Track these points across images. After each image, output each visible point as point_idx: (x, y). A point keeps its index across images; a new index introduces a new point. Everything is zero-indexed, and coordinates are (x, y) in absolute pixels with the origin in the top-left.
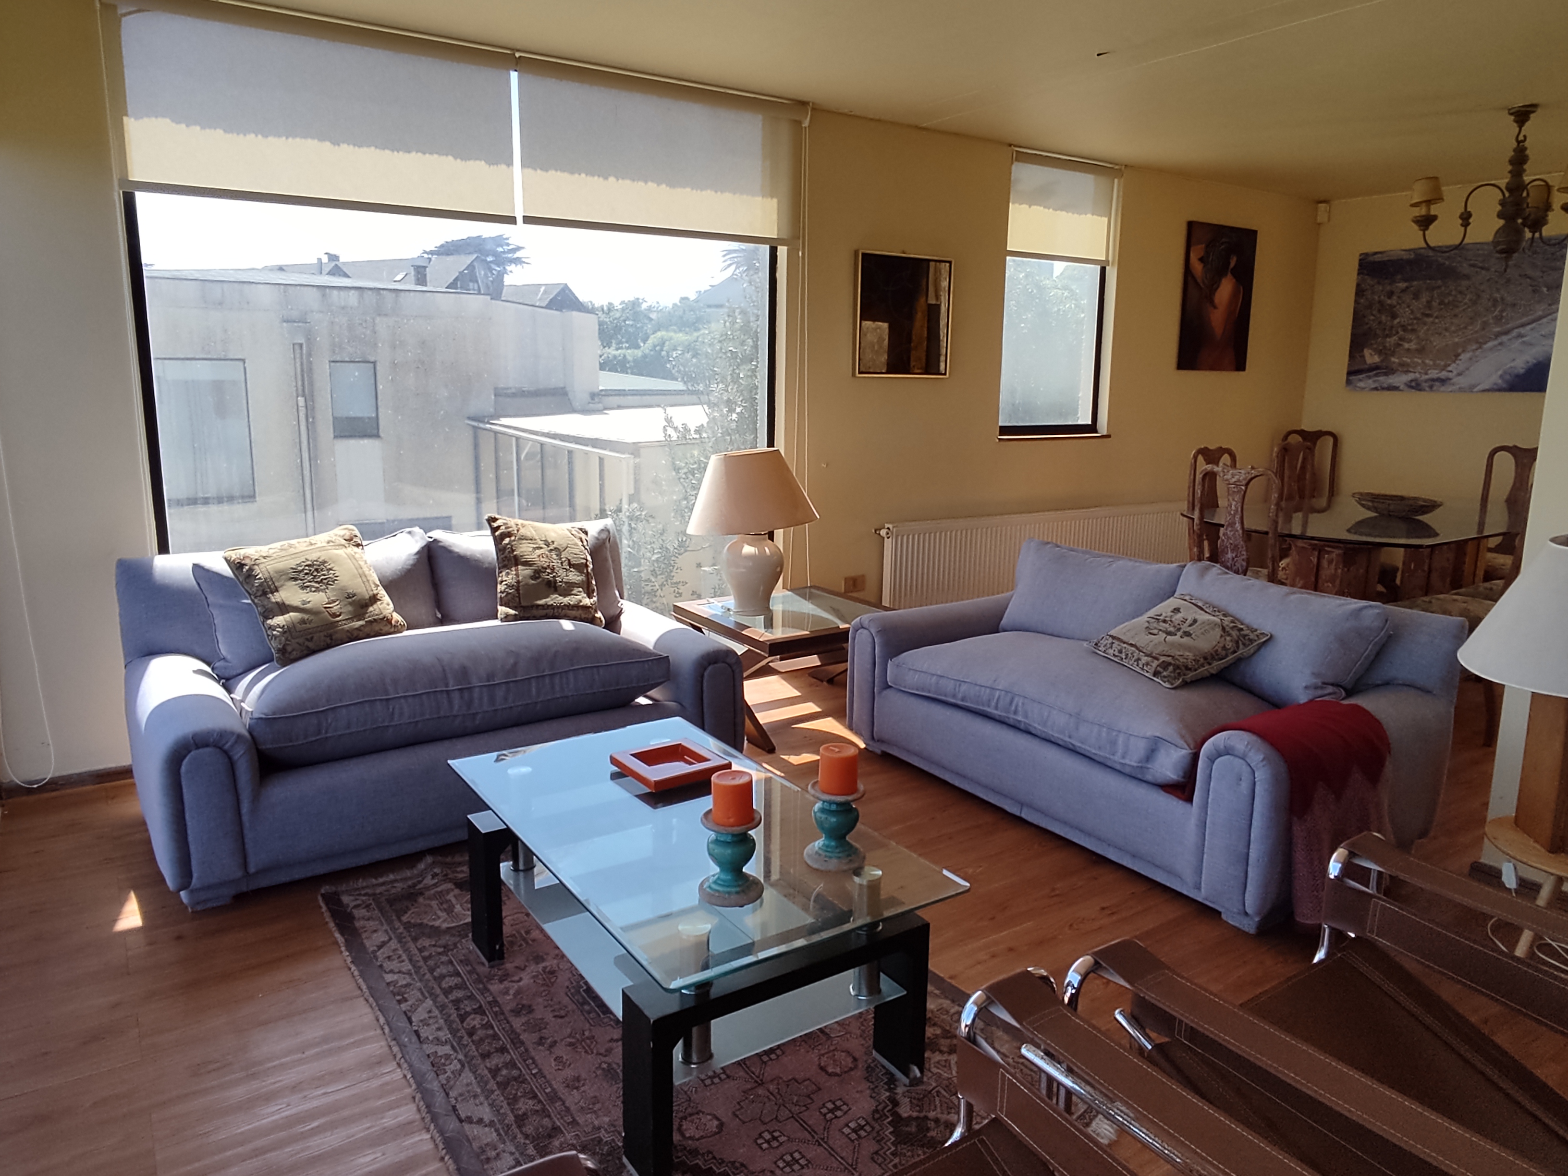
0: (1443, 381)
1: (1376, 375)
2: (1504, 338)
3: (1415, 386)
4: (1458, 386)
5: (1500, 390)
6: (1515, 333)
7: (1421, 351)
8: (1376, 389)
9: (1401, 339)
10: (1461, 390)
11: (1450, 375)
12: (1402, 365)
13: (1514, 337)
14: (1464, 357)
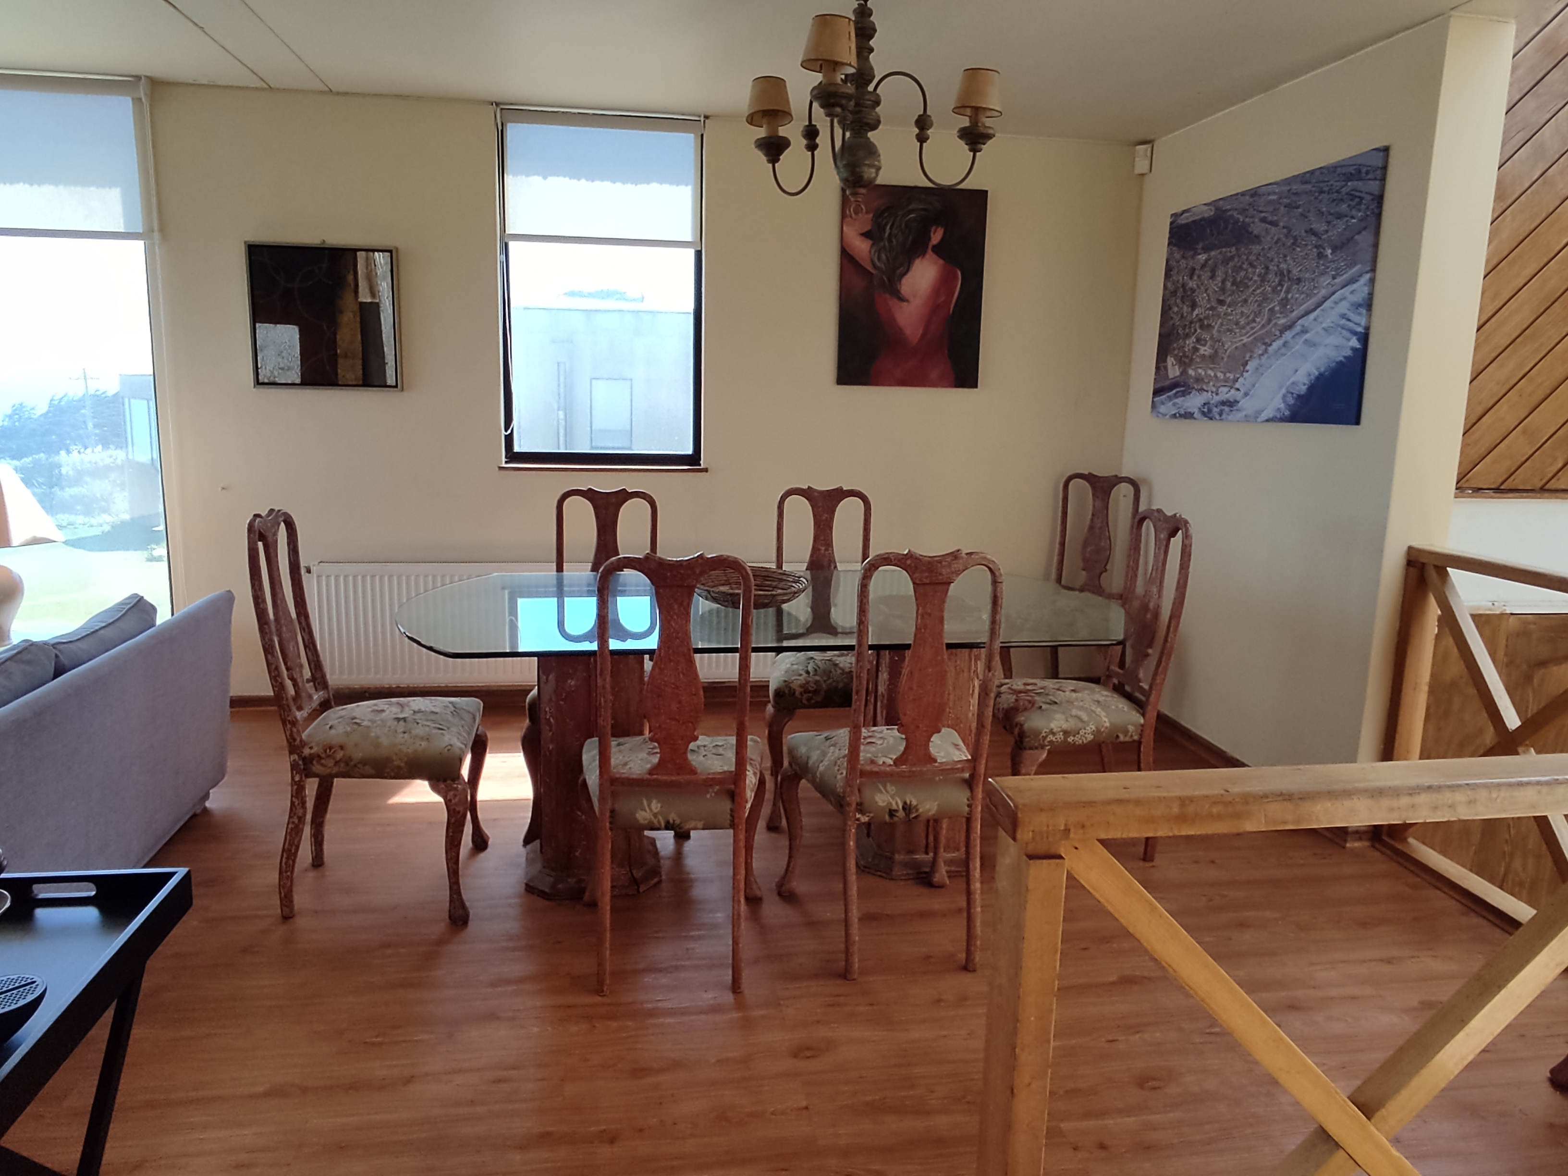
0: (1231, 404)
1: (1176, 396)
2: (1288, 335)
3: (1207, 413)
4: (1244, 413)
5: (1283, 420)
6: (1297, 328)
7: (1213, 358)
8: (1174, 416)
9: (1198, 340)
10: (1247, 419)
11: (1239, 395)
12: (1198, 380)
13: (1297, 334)
14: (1250, 366)
